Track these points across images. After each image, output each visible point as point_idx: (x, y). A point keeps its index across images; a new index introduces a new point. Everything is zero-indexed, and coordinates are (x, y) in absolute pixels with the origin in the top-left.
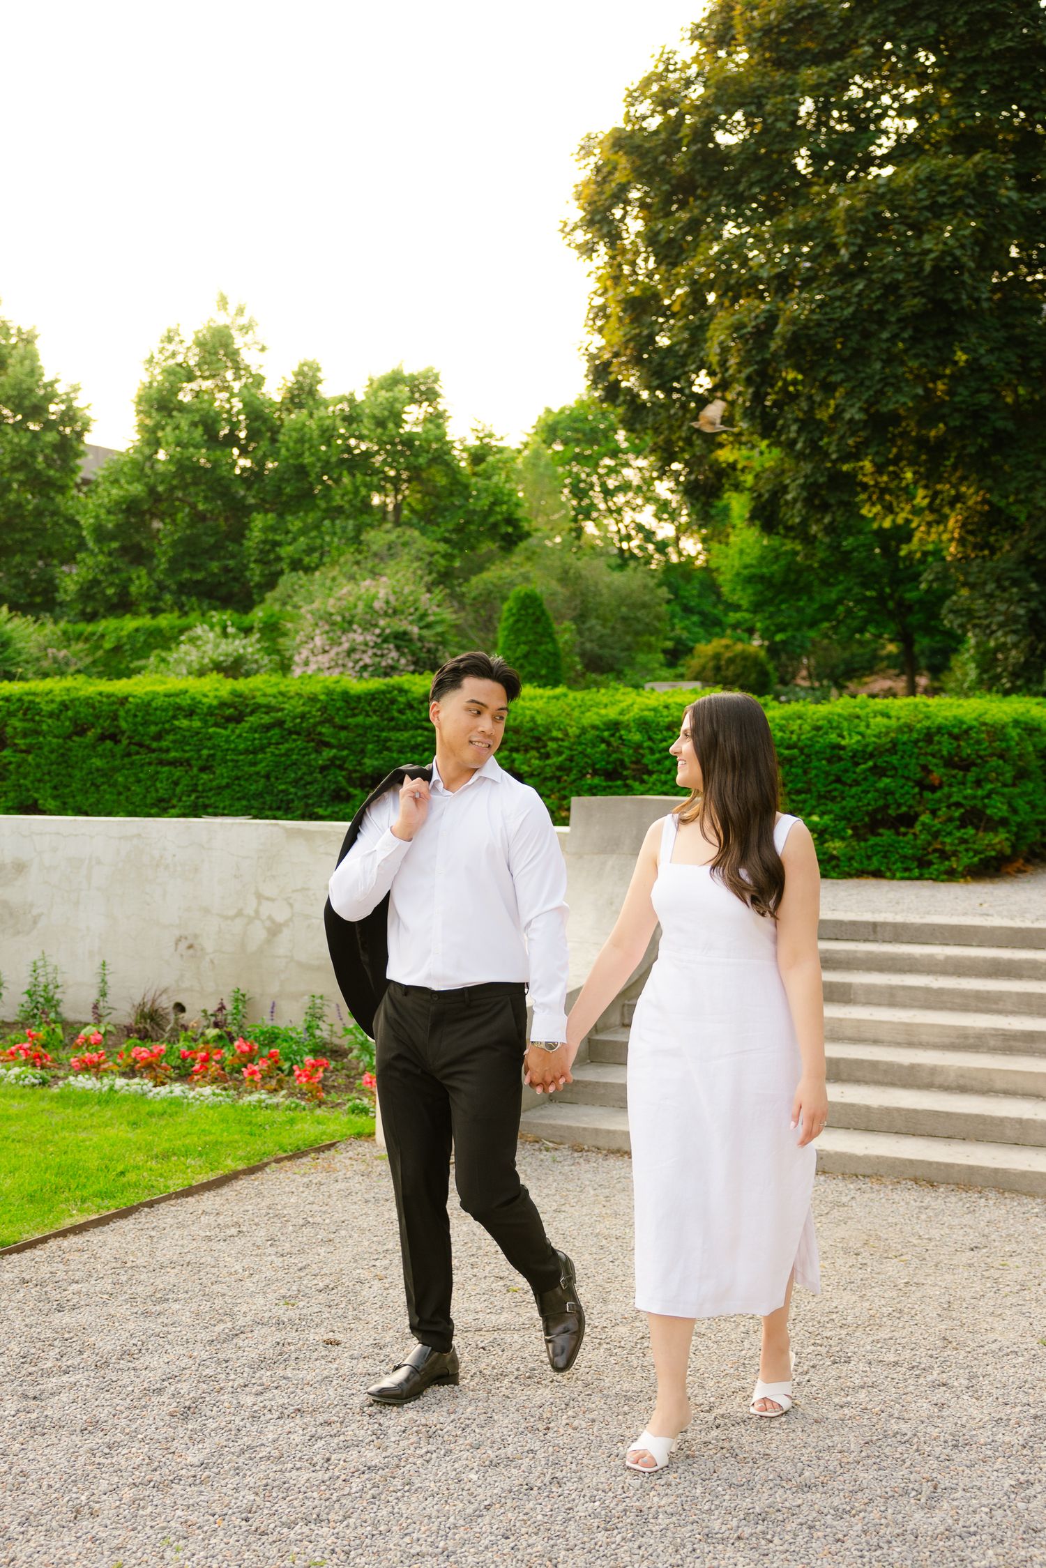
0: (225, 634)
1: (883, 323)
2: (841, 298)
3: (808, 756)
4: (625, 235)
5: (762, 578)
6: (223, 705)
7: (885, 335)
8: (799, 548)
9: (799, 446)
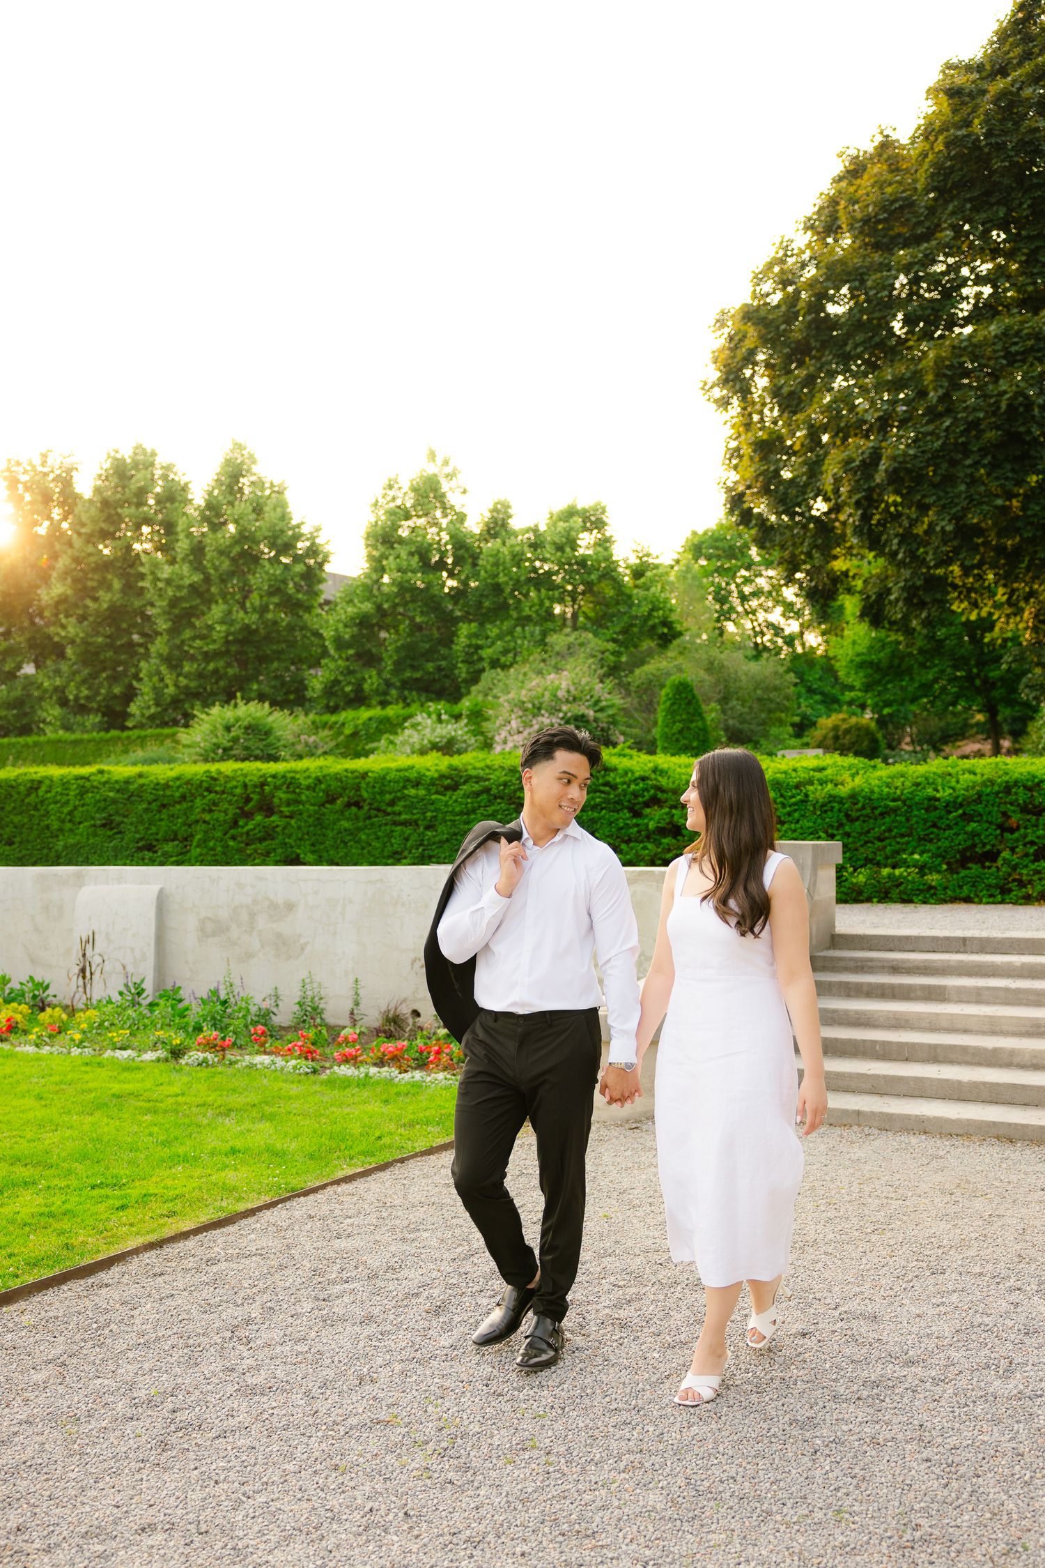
0: (440, 720)
1: (966, 453)
2: (931, 434)
3: (909, 807)
4: (753, 390)
5: (871, 664)
6: (442, 777)
7: (968, 462)
8: (901, 638)
9: (900, 556)
